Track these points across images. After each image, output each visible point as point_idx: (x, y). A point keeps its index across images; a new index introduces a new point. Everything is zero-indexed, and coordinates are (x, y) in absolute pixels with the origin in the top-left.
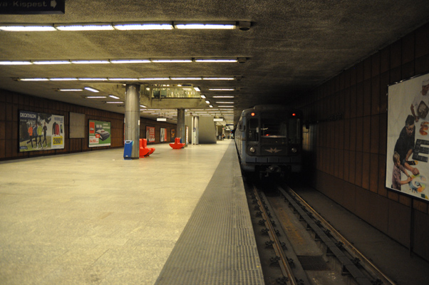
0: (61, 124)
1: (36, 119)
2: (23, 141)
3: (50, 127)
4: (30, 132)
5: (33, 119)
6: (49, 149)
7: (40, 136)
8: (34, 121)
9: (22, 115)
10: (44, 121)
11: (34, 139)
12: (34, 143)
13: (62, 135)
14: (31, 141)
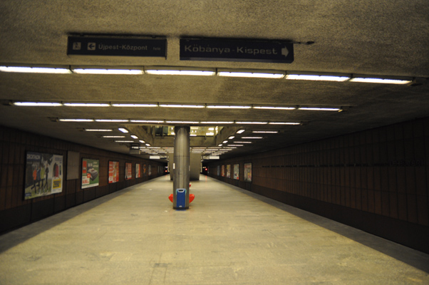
0: (60, 164)
1: (39, 161)
2: (28, 186)
3: (51, 168)
4: (35, 176)
5: (38, 161)
6: (49, 194)
7: (43, 180)
8: (39, 163)
9: (29, 157)
10: (46, 162)
11: (37, 184)
12: (37, 188)
13: (61, 177)
14: (35, 186)
